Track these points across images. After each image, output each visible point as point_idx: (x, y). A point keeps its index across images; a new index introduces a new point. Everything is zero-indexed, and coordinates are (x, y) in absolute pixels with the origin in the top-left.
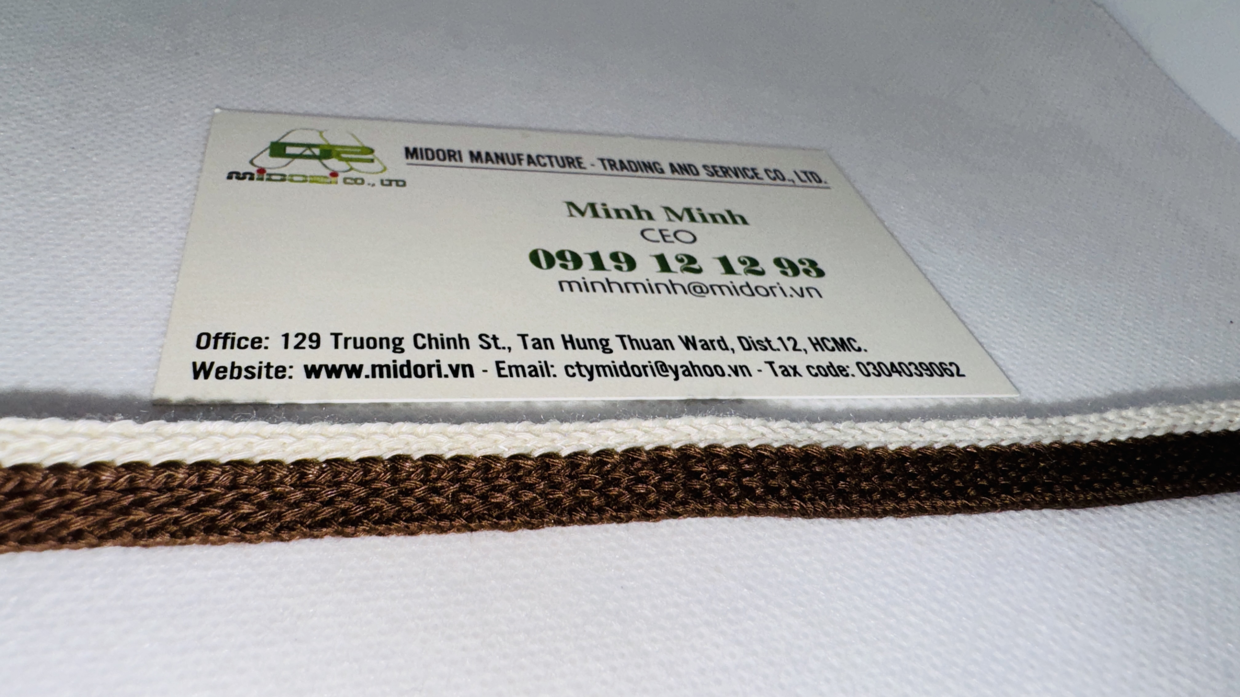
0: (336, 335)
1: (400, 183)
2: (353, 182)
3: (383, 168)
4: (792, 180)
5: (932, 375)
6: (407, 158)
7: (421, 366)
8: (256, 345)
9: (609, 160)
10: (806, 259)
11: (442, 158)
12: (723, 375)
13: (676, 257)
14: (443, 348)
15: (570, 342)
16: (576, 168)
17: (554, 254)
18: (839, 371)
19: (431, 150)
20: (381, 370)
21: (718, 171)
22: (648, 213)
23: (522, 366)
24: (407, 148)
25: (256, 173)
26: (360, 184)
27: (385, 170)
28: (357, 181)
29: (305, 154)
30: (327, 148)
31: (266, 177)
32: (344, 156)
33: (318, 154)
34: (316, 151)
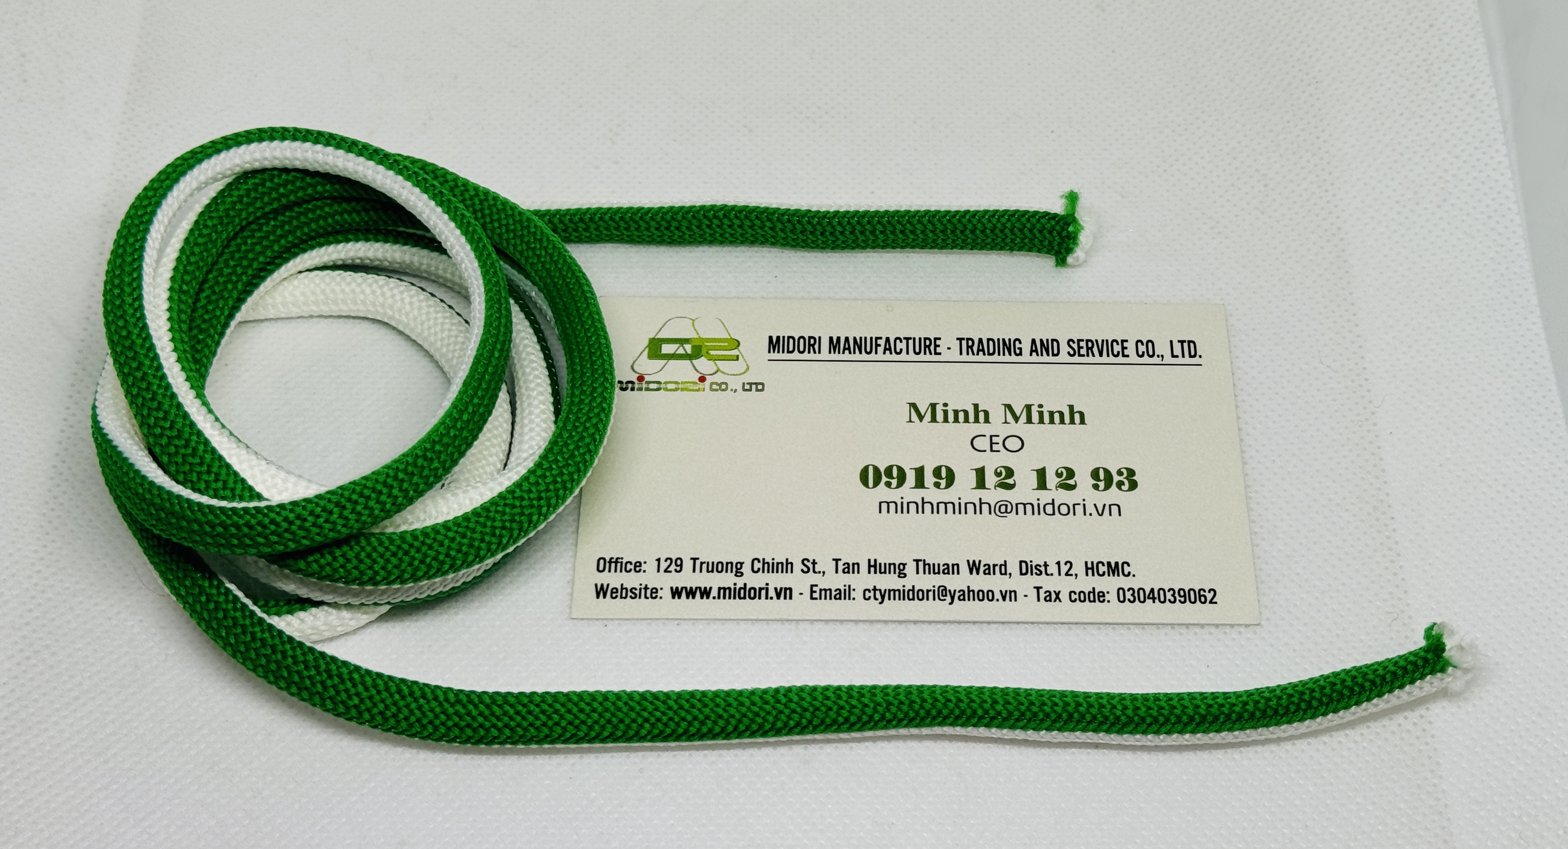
0: (695, 560)
1: (759, 387)
2: (718, 387)
3: (746, 367)
4: (1162, 356)
5: (1185, 602)
6: (769, 352)
7: (755, 589)
8: (638, 569)
9: (968, 339)
10: (1126, 468)
11: (802, 349)
12: (992, 600)
13: (996, 470)
14: (773, 572)
15: (874, 567)
16: (931, 353)
17: (882, 471)
18: (1098, 597)
19: (793, 338)
20: (725, 593)
21: (1082, 348)
22: (986, 413)
23: (830, 590)
24: (771, 338)
25: (636, 382)
26: (723, 390)
27: (748, 369)
28: (722, 387)
29: (678, 352)
30: (698, 344)
31: (644, 386)
32: (712, 352)
33: (689, 352)
34: (688, 348)
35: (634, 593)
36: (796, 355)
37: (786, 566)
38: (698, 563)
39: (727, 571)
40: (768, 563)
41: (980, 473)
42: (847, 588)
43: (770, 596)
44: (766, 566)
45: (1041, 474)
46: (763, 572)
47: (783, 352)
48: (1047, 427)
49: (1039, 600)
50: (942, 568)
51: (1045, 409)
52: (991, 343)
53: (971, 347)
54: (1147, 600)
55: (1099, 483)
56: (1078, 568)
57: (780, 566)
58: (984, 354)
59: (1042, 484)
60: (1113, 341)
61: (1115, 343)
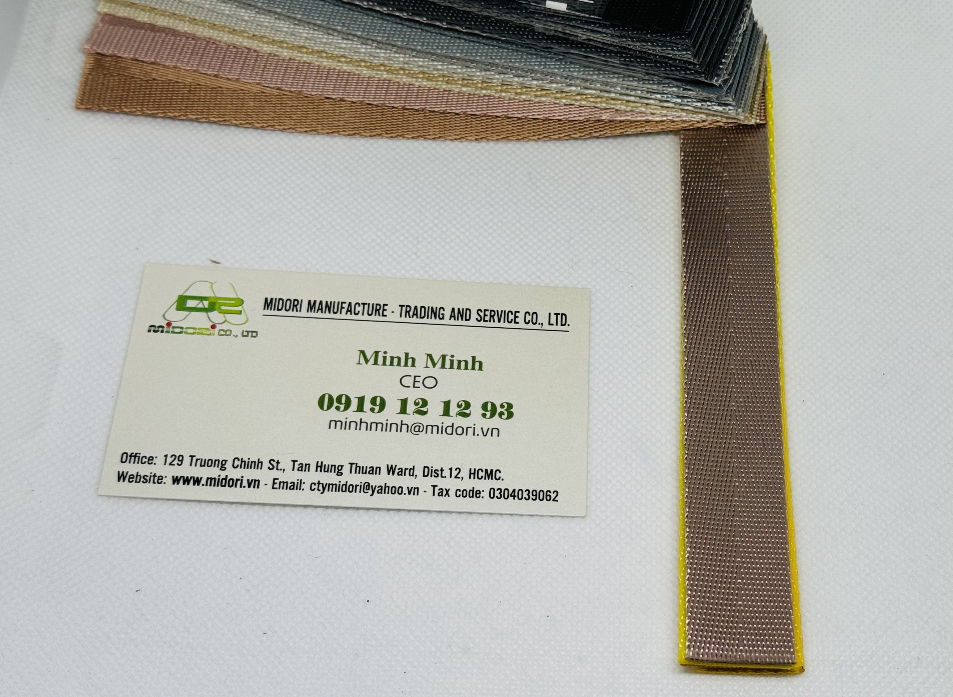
0: (192, 457)
1: (254, 334)
2: (224, 333)
3: (246, 319)
4: (542, 324)
5: (535, 500)
6: (264, 309)
7: (233, 479)
8: (150, 462)
9: (407, 306)
10: (507, 403)
11: (288, 308)
12: (401, 494)
13: (415, 401)
14: (247, 468)
15: (320, 467)
16: (379, 315)
17: (335, 397)
18: (476, 494)
19: (282, 300)
20: (211, 481)
21: (487, 315)
22: (414, 360)
23: (287, 482)
24: (266, 299)
25: (165, 326)
26: (228, 335)
27: (247, 321)
28: (227, 333)
29: (198, 306)
30: (213, 301)
31: (171, 330)
32: (223, 308)
33: (206, 306)
34: (206, 304)
35: (145, 479)
36: (283, 312)
37: (258, 464)
38: (194, 459)
39: (214, 466)
40: (245, 462)
41: (404, 402)
42: (299, 482)
43: (243, 485)
44: (243, 463)
45: (447, 405)
46: (241, 468)
47: (274, 310)
48: (455, 371)
49: (434, 495)
50: (368, 470)
51: (455, 359)
52: (423, 309)
53: (409, 312)
54: (510, 497)
55: (486, 413)
56: (465, 473)
57: (253, 464)
58: (417, 317)
59: (446, 413)
60: (509, 312)
61: (510, 313)
